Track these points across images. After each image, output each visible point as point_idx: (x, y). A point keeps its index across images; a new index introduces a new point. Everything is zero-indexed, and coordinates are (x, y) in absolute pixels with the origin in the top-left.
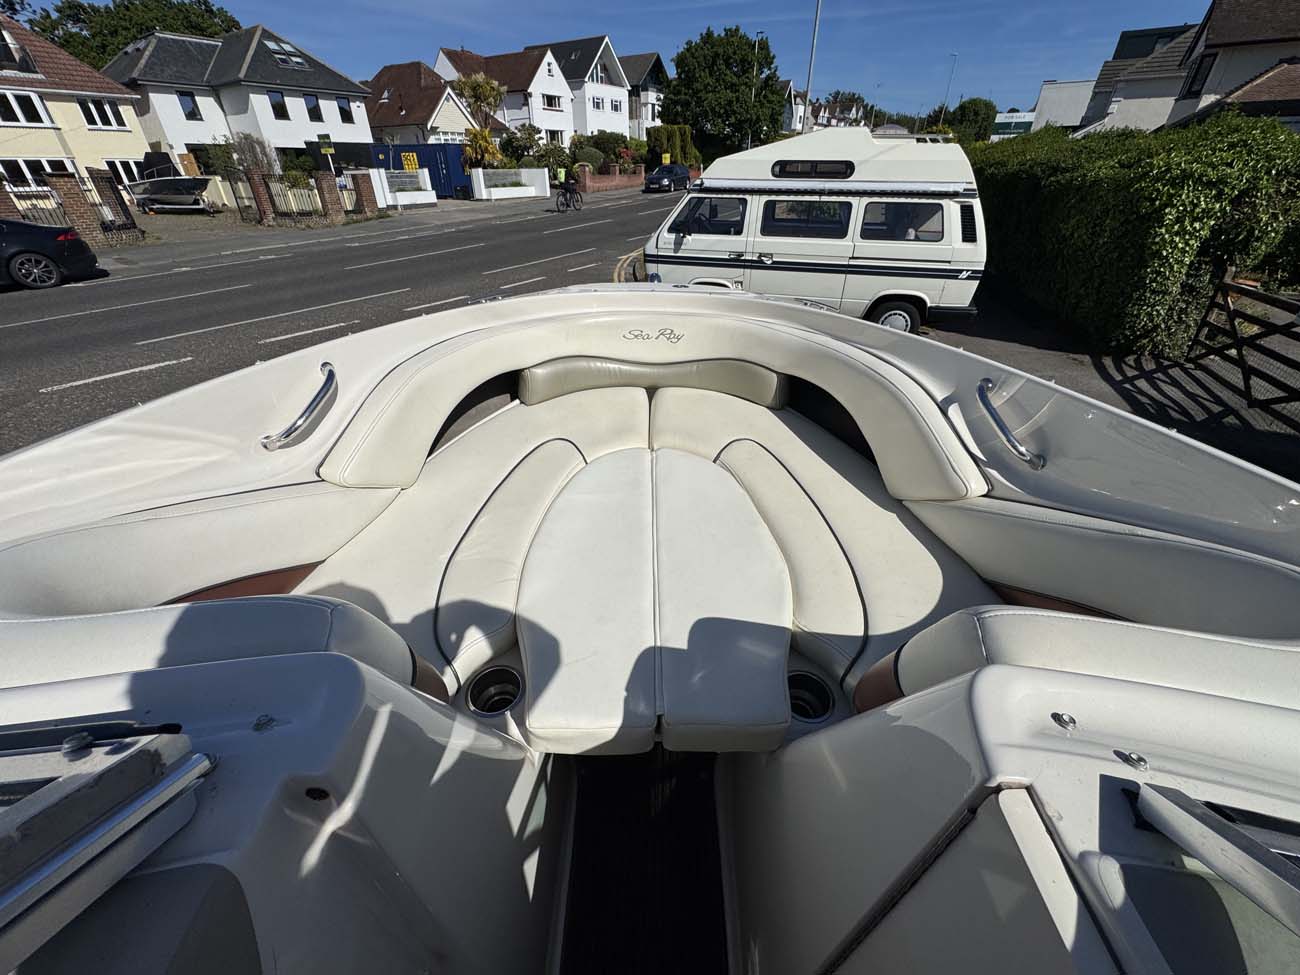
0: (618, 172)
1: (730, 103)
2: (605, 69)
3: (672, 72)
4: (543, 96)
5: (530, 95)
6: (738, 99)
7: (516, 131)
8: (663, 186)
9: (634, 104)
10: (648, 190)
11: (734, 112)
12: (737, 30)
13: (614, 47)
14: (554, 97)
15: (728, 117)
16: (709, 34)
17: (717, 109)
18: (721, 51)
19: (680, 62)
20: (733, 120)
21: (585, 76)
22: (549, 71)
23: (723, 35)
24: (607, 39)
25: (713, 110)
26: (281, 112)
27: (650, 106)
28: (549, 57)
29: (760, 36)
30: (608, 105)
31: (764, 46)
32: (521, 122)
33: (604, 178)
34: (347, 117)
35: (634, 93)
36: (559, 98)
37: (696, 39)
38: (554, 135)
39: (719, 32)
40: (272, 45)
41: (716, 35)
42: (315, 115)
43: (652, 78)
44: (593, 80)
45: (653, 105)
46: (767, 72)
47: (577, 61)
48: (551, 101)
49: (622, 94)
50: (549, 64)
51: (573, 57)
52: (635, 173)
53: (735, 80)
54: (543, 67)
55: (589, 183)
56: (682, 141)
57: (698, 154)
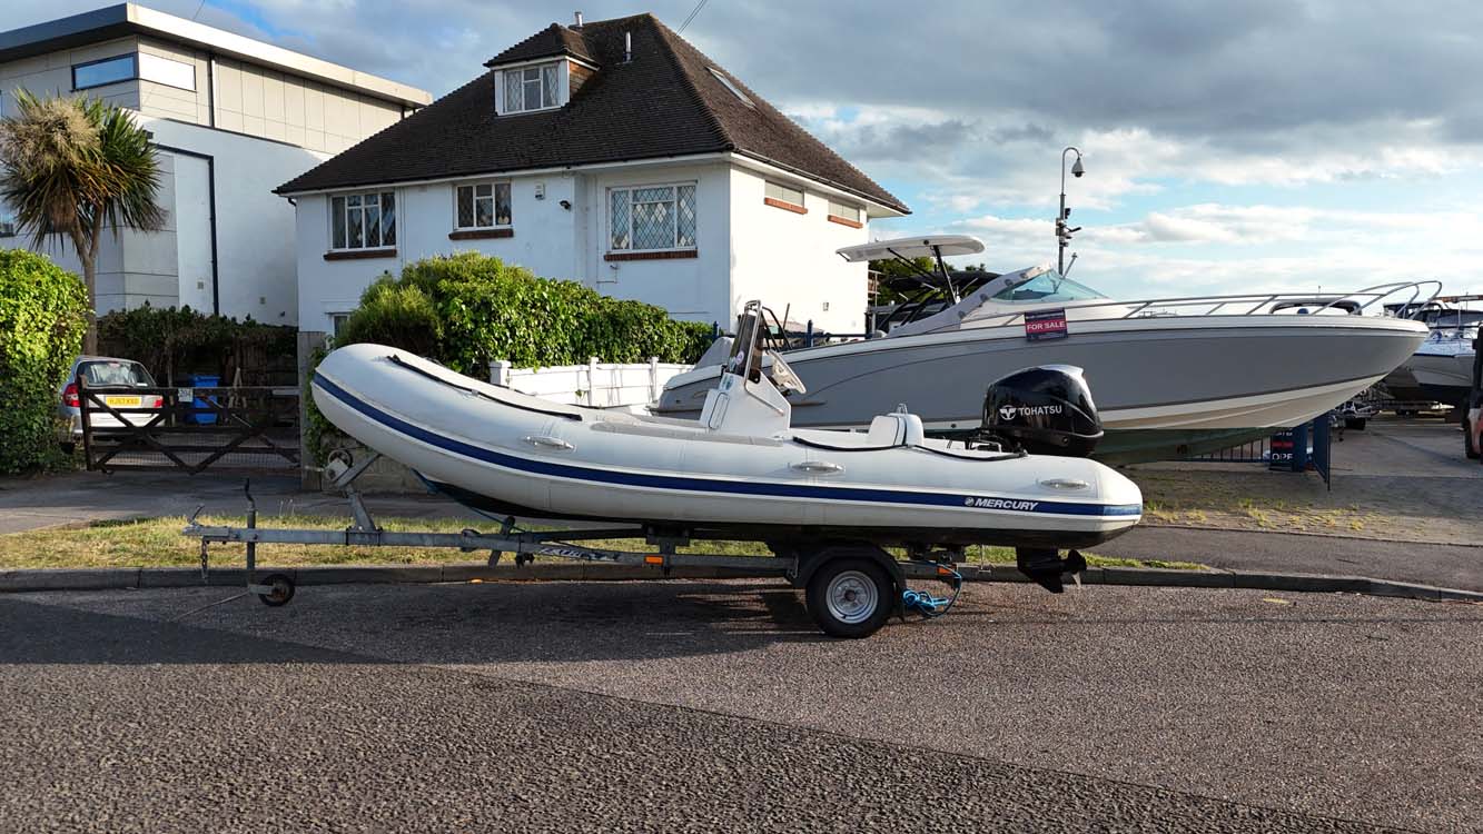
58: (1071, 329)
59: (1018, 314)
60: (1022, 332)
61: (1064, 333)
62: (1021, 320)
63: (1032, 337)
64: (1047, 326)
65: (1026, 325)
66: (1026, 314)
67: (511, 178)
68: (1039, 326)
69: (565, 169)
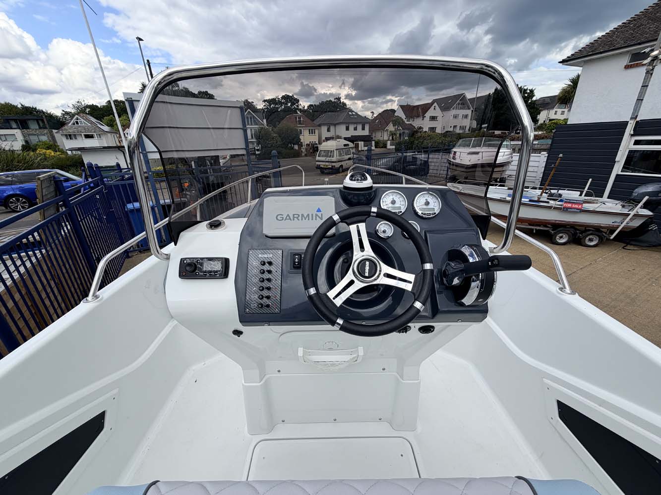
2: (462, 103)
4: (430, 117)
5: (425, 117)
14: (435, 116)
21: (451, 108)
22: (435, 109)
26: (347, 129)
28: (436, 103)
30: (461, 117)
32: (419, 125)
34: (363, 129)
36: (437, 117)
38: (433, 129)
40: (350, 113)
42: (355, 129)
44: (454, 109)
48: (433, 118)
49: (468, 112)
50: (435, 106)
51: (450, 101)
54: (433, 107)
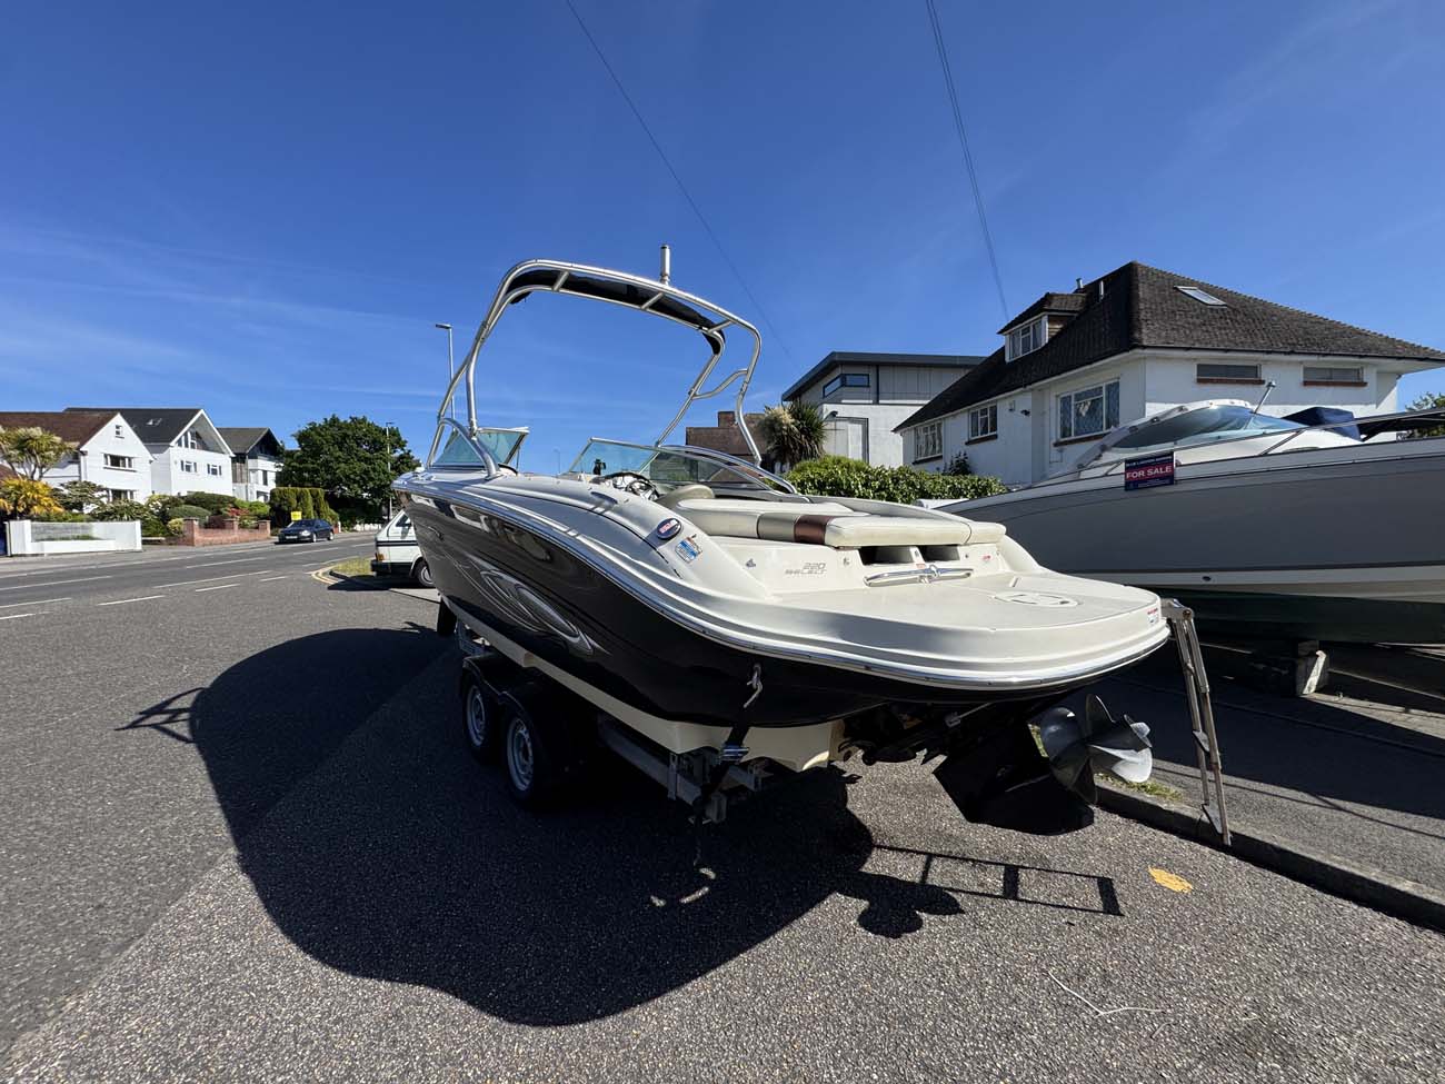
0: (236, 527)
1: (366, 472)
2: (197, 436)
3: (292, 445)
4: (106, 456)
5: (84, 454)
6: (374, 470)
7: (61, 488)
8: (304, 537)
9: (238, 471)
10: (283, 541)
11: (372, 479)
12: (364, 420)
13: (210, 418)
14: (123, 458)
15: (365, 483)
16: (335, 420)
17: (352, 476)
18: (350, 433)
19: (302, 437)
20: (371, 485)
21: (171, 441)
22: (118, 433)
23: (349, 421)
24: (202, 412)
25: (347, 477)
27: (260, 473)
28: (118, 419)
29: (390, 426)
30: (203, 469)
31: (394, 433)
32: (71, 480)
33: (220, 532)
35: (239, 458)
36: (130, 459)
37: (319, 421)
38: (117, 493)
39: (344, 418)
41: (342, 421)
43: (261, 449)
44: (180, 445)
45: (265, 472)
46: (399, 452)
47: (157, 428)
48: (116, 461)
49: (224, 460)
50: (117, 427)
51: (151, 423)
52: (257, 528)
53: (368, 455)
54: (110, 427)
55: (197, 535)
56: (315, 501)
57: (334, 513)
58: (1180, 473)
59: (1118, 463)
60: (1121, 481)
61: (1170, 479)
62: (1122, 468)
63: (1131, 485)
64: (1150, 472)
65: (1125, 474)
66: (1127, 461)
67: (997, 401)
68: (1141, 473)
69: (1022, 389)
